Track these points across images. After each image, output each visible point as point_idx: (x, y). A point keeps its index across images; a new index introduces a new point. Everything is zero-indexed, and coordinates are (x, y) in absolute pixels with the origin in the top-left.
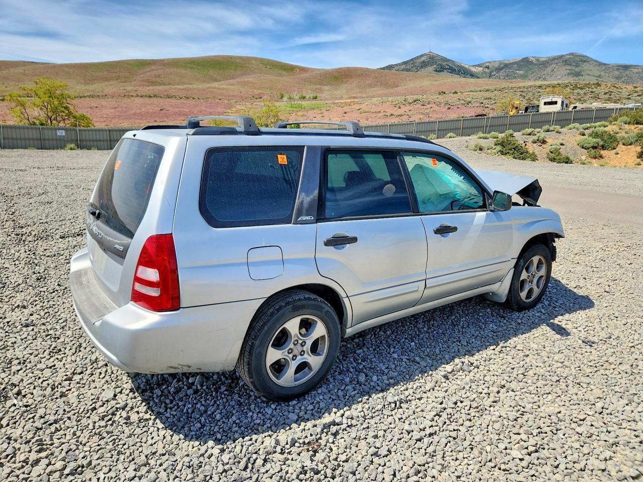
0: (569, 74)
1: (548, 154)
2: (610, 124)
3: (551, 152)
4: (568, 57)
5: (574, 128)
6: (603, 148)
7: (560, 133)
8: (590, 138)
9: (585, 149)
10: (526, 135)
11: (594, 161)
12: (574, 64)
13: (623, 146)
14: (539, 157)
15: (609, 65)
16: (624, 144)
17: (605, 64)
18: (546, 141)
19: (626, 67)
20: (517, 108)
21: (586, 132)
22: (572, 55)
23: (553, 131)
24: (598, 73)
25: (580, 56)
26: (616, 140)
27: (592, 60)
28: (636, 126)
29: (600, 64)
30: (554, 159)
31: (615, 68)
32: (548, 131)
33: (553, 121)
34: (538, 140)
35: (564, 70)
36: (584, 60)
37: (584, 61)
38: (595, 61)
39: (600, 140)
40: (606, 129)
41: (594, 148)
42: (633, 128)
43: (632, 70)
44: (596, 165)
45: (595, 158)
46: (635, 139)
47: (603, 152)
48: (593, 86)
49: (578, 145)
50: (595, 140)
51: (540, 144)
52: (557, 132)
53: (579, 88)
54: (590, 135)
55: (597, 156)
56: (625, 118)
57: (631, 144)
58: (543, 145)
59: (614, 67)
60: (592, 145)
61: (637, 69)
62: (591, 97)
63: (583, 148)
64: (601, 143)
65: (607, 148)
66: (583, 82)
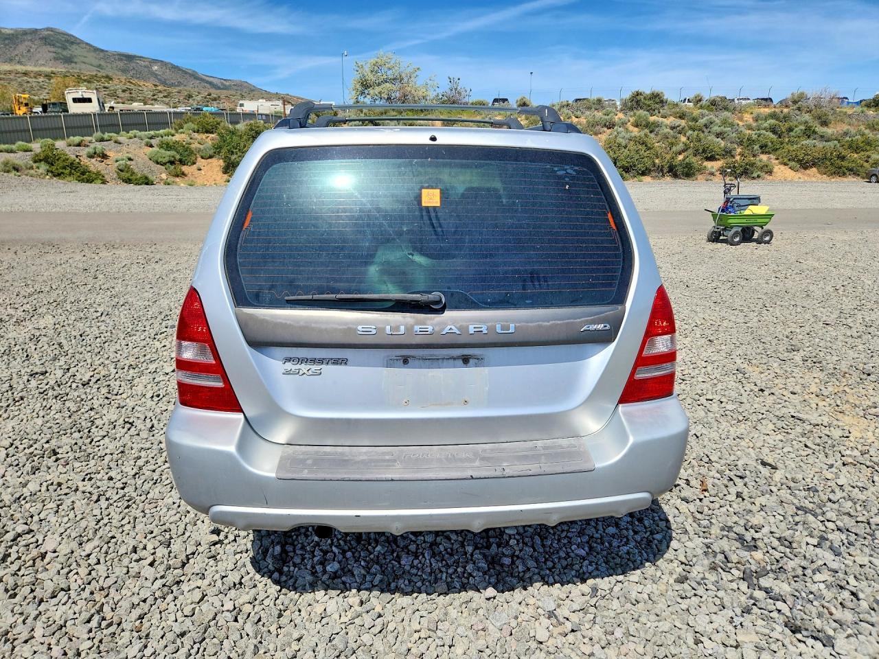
0: (56, 59)
1: (118, 174)
2: (177, 132)
3: (121, 171)
4: (46, 33)
5: (135, 137)
6: (182, 162)
7: (120, 143)
8: (162, 151)
9: (161, 165)
10: (74, 146)
11: (177, 180)
12: (58, 44)
13: (203, 160)
14: (107, 178)
15: (107, 51)
16: (202, 158)
17: (102, 51)
18: (106, 155)
19: (130, 58)
20: (26, 105)
21: (153, 142)
22: (52, 31)
23: (109, 140)
24: (96, 62)
25: (64, 34)
26: (192, 152)
27: (82, 42)
28: (208, 135)
29: (96, 50)
30: (129, 179)
31: (117, 57)
32: (102, 140)
33: (96, 126)
34: (95, 153)
35: (46, 52)
36: (72, 41)
37: (72, 43)
38: (87, 44)
39: (175, 153)
40: (174, 138)
41: (172, 163)
42: (204, 137)
43: (138, 61)
44: (182, 185)
45: (178, 176)
46: (212, 151)
47: (185, 169)
48: (103, 80)
49: (150, 159)
50: (168, 153)
51: (99, 159)
52: (116, 142)
53: (85, 81)
54: (161, 146)
55: (178, 173)
56: (190, 125)
57: (211, 157)
58: (105, 161)
59: (114, 55)
60: (167, 159)
61: (144, 61)
62: (108, 95)
63: (158, 163)
64: (178, 157)
65: (186, 162)
66: (87, 73)
